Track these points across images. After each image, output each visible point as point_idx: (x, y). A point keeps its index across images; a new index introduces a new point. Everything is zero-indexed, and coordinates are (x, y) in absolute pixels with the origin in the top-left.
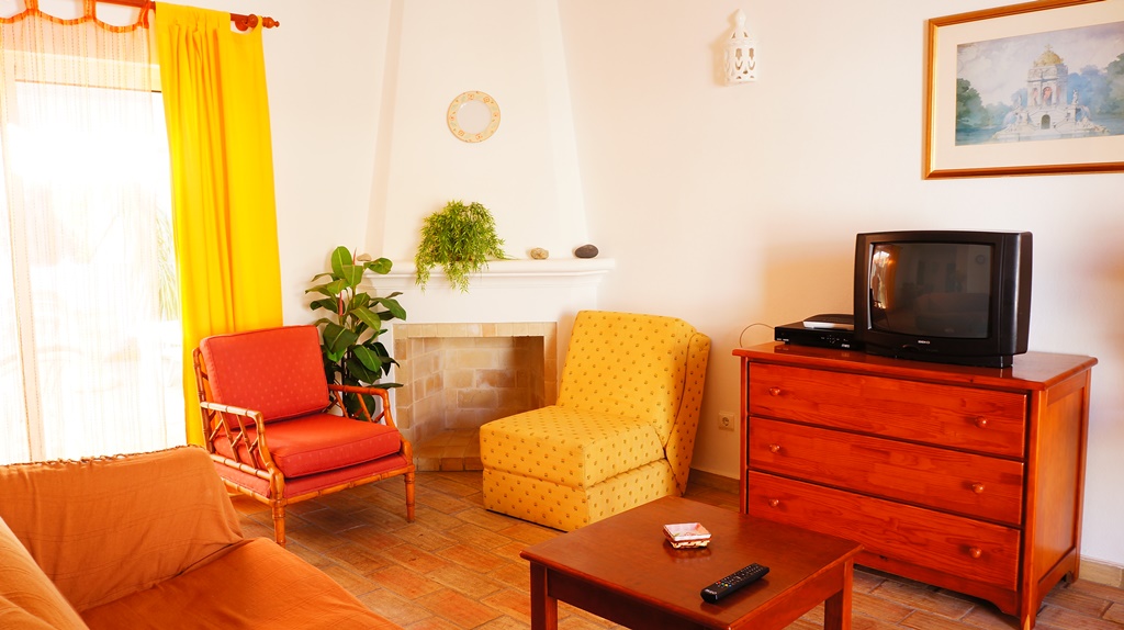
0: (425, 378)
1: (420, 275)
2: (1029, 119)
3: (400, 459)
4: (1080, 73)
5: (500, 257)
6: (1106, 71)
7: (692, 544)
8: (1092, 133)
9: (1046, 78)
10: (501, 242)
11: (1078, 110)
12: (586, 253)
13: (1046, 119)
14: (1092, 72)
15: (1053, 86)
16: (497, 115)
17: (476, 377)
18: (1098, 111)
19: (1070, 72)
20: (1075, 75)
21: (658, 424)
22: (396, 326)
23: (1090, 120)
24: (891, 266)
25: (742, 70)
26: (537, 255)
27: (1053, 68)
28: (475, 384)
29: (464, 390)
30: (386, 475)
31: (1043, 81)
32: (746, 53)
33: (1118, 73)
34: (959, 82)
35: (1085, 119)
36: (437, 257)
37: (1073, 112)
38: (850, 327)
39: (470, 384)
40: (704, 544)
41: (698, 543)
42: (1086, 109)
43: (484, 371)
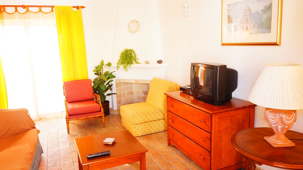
1: (118, 67)
2: (243, 28)
3: (100, 113)
4: (255, 13)
5: (137, 63)
6: (260, 13)
7: (108, 143)
8: (257, 33)
9: (247, 15)
11: (254, 25)
12: (160, 62)
13: (247, 27)
14: (257, 13)
15: (248, 17)
16: (139, 26)
17: (141, 92)
18: (259, 25)
19: (252, 13)
20: (253, 14)
22: (116, 79)
23: (257, 28)
25: (185, 12)
26: (147, 63)
27: (249, 12)
28: (141, 94)
29: (139, 95)
31: (247, 16)
32: (186, 8)
33: (263, 13)
34: (228, 16)
35: (256, 28)
37: (253, 26)
39: (140, 94)
42: (256, 25)
43: (143, 91)
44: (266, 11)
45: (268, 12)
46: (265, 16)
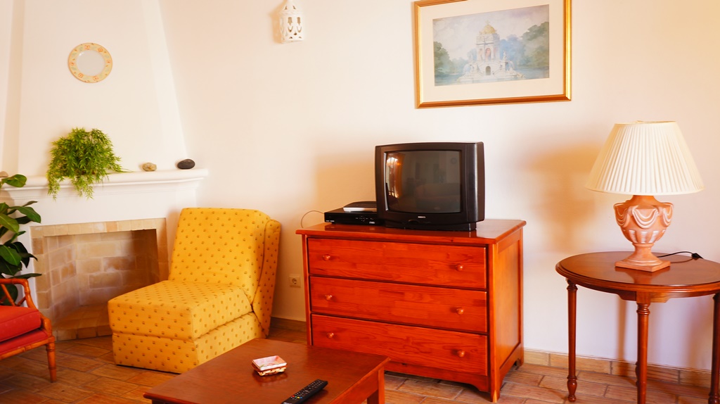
0: (60, 267)
1: (51, 187)
2: (478, 69)
3: (41, 333)
4: (507, 40)
5: (118, 170)
6: (521, 39)
7: (273, 371)
8: (516, 78)
9: (487, 42)
10: (118, 159)
11: (507, 63)
12: (186, 165)
13: (488, 69)
14: (514, 39)
15: (492, 47)
16: (110, 62)
17: (104, 264)
18: (518, 64)
19: (501, 39)
20: (504, 40)
21: (246, 287)
22: (33, 228)
23: (514, 69)
24: (398, 167)
25: (293, 32)
26: (148, 168)
27: (491, 36)
28: (102, 269)
29: (95, 274)
30: (29, 347)
31: (486, 44)
32: (295, 20)
33: (529, 40)
34: (435, 44)
35: (511, 69)
36: (65, 172)
37: (504, 65)
38: (374, 209)
39: (99, 270)
40: (282, 370)
41: (278, 370)
42: (511, 62)
43: (110, 259)
44: (535, 37)
45: (541, 39)
46: (533, 46)
